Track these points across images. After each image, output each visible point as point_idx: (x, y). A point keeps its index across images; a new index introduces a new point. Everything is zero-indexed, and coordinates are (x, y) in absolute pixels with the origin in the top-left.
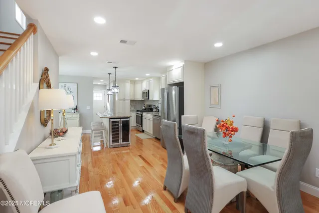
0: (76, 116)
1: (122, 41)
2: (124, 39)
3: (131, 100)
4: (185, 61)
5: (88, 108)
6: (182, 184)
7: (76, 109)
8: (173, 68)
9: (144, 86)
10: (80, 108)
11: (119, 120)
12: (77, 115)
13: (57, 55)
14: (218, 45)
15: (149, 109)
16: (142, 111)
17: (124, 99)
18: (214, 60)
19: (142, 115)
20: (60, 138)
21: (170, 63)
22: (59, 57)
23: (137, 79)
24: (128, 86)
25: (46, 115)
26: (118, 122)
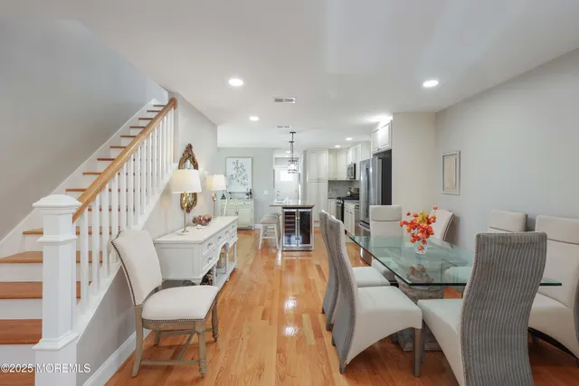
0: (249, 203)
1: (277, 100)
2: (279, 97)
3: (329, 181)
4: (395, 114)
5: (266, 192)
6: (335, 310)
7: (250, 194)
8: (379, 127)
9: (350, 158)
10: (257, 193)
11: (295, 210)
12: (251, 202)
13: (214, 126)
14: (430, 84)
15: (354, 196)
16: (343, 199)
17: (318, 179)
18: (450, 107)
19: (343, 205)
20: (199, 226)
21: (372, 119)
22: (219, 128)
23: (338, 146)
24: (325, 158)
25: (190, 199)
26: (293, 213)
